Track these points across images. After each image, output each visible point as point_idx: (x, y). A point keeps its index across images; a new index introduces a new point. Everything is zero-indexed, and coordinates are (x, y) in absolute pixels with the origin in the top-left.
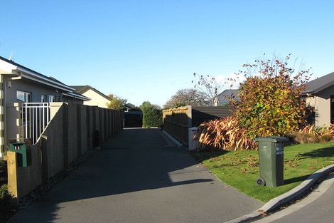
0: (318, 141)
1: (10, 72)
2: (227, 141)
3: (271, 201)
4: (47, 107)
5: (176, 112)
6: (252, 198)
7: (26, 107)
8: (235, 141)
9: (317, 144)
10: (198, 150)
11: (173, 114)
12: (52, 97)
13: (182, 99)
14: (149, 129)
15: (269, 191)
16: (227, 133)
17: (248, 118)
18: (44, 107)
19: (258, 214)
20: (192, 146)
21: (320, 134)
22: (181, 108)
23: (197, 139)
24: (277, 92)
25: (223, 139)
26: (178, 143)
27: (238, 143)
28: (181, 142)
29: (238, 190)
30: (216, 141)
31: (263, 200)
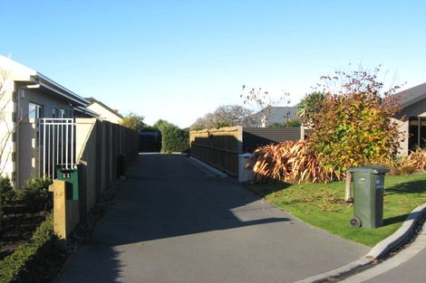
0: (398, 174)
1: (27, 78)
2: (289, 171)
3: (378, 245)
4: (72, 124)
5: (215, 134)
6: (351, 241)
7: (45, 124)
8: (299, 171)
9: (397, 177)
10: (252, 183)
11: (211, 137)
12: (63, 112)
13: (224, 117)
14: (170, 155)
15: (370, 234)
16: (289, 161)
17: (327, 143)
18: (67, 124)
19: (368, 261)
20: (243, 177)
21: (399, 165)
22: (226, 129)
23: (251, 168)
24: (364, 112)
25: (285, 168)
26: (221, 173)
27: (303, 175)
28: (225, 172)
29: (329, 231)
30: (276, 172)
31: (366, 244)
